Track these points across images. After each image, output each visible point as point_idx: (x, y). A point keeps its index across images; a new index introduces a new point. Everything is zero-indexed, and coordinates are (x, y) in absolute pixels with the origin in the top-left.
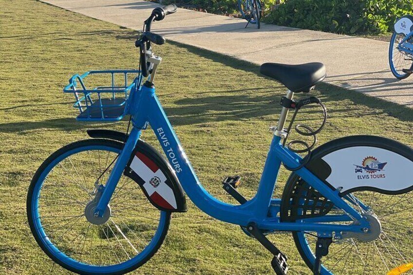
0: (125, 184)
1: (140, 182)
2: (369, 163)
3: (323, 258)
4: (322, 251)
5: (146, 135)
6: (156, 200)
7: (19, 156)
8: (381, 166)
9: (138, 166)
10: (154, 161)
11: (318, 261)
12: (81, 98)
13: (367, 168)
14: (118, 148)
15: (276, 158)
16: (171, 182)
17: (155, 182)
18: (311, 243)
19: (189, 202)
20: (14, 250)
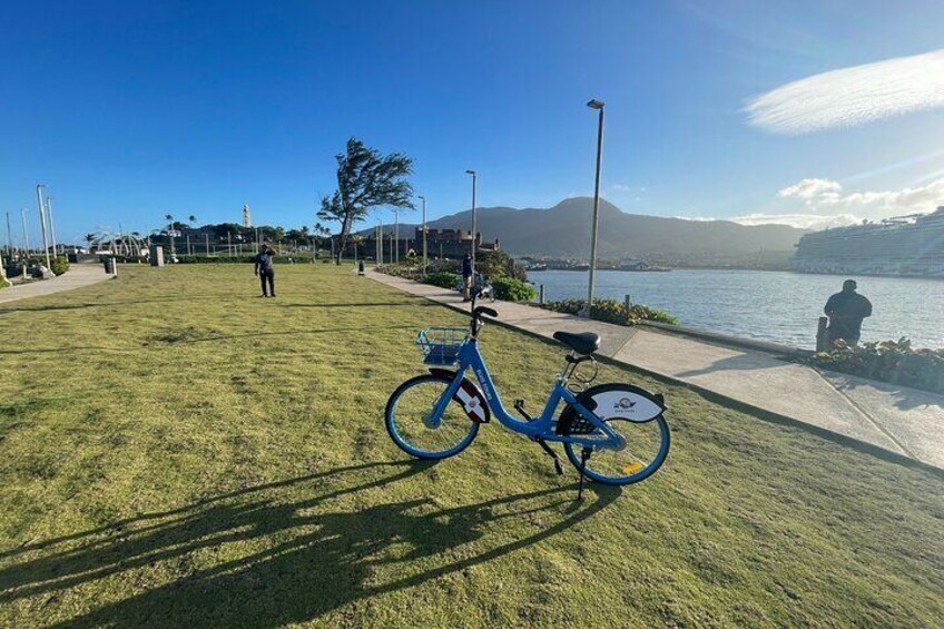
0: (453, 407)
1: (463, 404)
2: (623, 402)
3: (587, 462)
4: (586, 454)
5: (469, 375)
6: (472, 416)
7: (368, 358)
8: (632, 405)
9: (462, 393)
10: (472, 392)
11: (583, 464)
12: (427, 347)
13: (622, 405)
14: (449, 381)
15: (558, 392)
16: (483, 404)
17: (472, 405)
18: (577, 451)
19: (493, 417)
20: (372, 432)
